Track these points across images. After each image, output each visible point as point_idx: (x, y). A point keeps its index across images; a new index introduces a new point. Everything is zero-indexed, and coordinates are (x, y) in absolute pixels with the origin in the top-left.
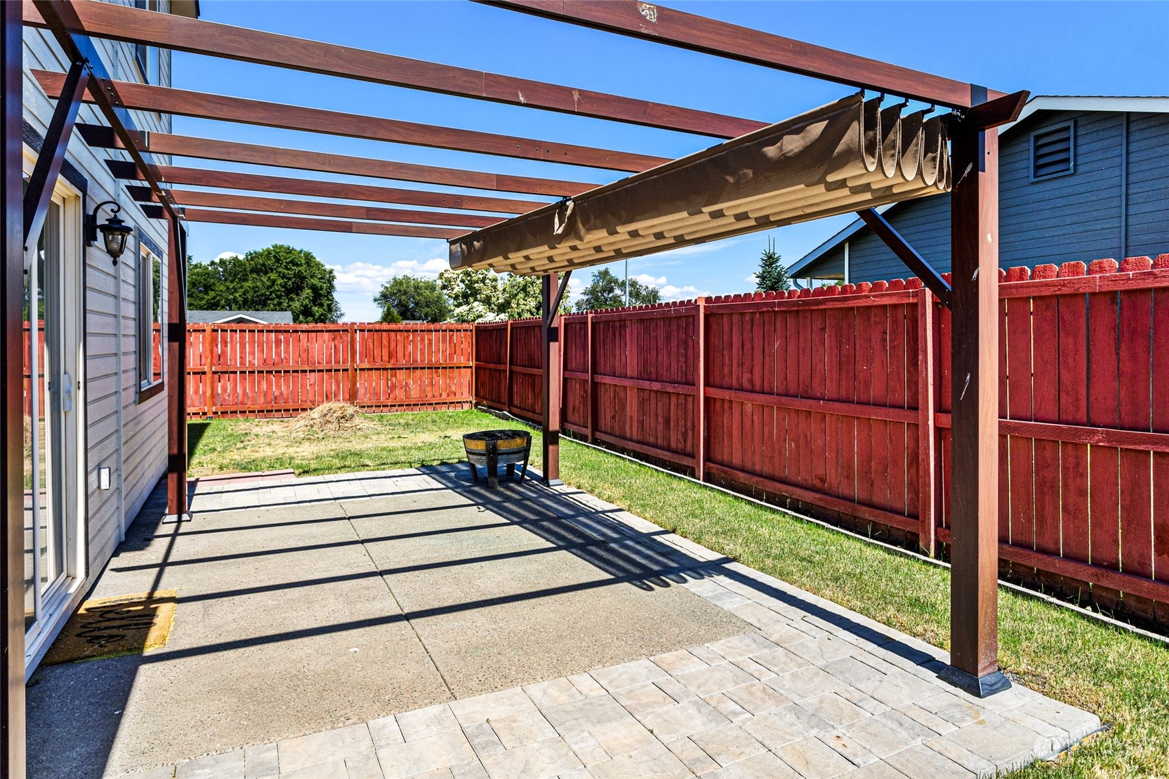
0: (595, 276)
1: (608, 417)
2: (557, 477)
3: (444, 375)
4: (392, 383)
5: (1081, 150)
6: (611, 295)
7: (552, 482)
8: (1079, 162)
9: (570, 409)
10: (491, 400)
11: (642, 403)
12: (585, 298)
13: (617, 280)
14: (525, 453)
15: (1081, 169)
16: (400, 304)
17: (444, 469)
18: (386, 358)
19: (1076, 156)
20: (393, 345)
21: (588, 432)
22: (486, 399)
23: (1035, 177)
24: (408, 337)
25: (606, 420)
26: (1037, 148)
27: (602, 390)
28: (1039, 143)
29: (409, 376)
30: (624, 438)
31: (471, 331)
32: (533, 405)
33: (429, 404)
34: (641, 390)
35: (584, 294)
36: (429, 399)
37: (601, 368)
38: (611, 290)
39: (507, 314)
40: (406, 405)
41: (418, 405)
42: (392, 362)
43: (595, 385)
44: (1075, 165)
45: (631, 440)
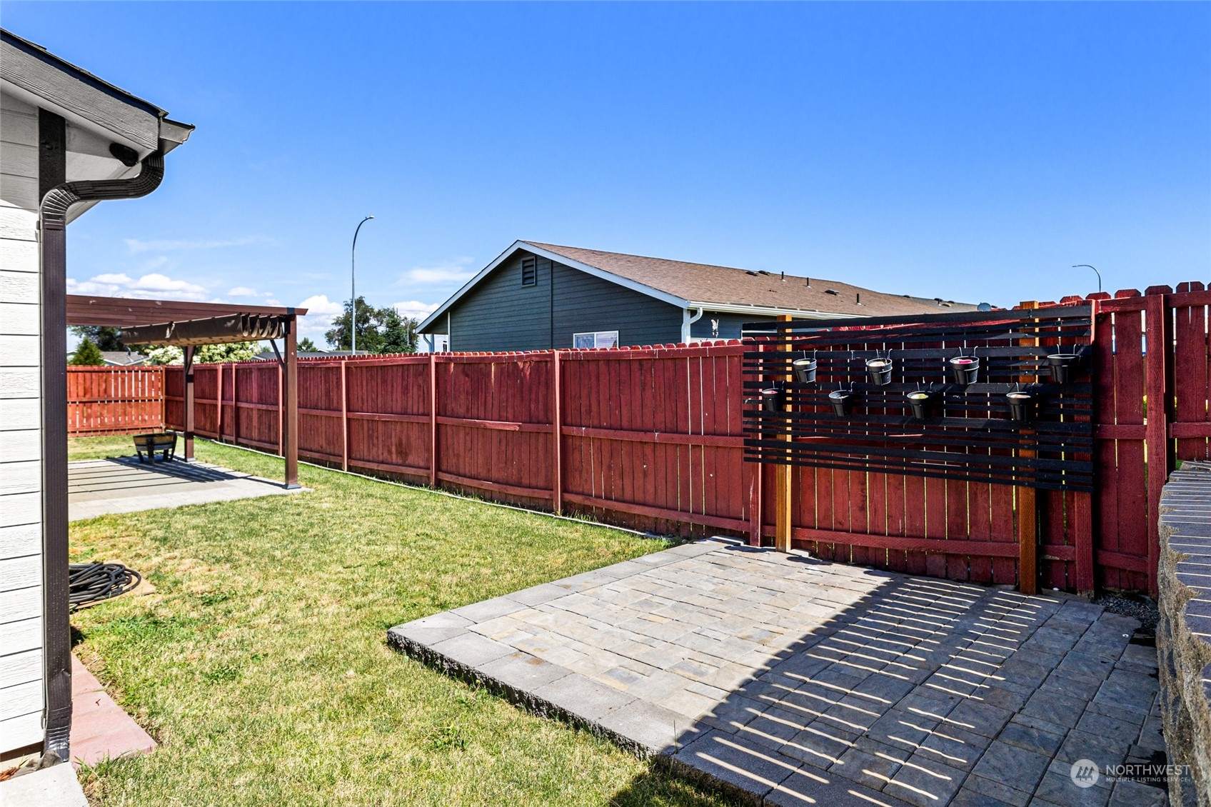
0: (348, 305)
1: (245, 427)
2: (192, 457)
3: (137, 407)
4: (87, 413)
5: (539, 273)
6: (366, 326)
7: (188, 460)
8: (539, 279)
9: (226, 425)
10: (177, 425)
11: (260, 417)
12: (337, 328)
13: (372, 309)
14: (173, 445)
15: (539, 283)
16: (102, 332)
17: (122, 459)
18: (81, 393)
19: (536, 275)
20: (88, 383)
21: (233, 438)
22: (173, 424)
23: (523, 284)
24: (102, 377)
25: (243, 431)
26: (524, 268)
27: (241, 411)
28: (525, 265)
29: (103, 408)
30: (252, 440)
31: (161, 371)
32: (205, 425)
33: (122, 430)
34: (259, 410)
35: (335, 324)
36: (121, 424)
37: (241, 398)
38: (367, 320)
39: (200, 357)
40: (101, 431)
41: (111, 430)
42: (88, 396)
43: (238, 409)
44: (536, 281)
45: (255, 440)
